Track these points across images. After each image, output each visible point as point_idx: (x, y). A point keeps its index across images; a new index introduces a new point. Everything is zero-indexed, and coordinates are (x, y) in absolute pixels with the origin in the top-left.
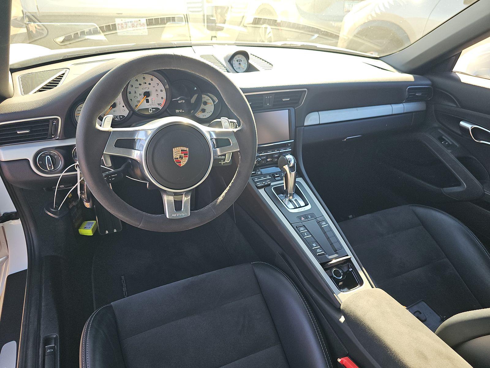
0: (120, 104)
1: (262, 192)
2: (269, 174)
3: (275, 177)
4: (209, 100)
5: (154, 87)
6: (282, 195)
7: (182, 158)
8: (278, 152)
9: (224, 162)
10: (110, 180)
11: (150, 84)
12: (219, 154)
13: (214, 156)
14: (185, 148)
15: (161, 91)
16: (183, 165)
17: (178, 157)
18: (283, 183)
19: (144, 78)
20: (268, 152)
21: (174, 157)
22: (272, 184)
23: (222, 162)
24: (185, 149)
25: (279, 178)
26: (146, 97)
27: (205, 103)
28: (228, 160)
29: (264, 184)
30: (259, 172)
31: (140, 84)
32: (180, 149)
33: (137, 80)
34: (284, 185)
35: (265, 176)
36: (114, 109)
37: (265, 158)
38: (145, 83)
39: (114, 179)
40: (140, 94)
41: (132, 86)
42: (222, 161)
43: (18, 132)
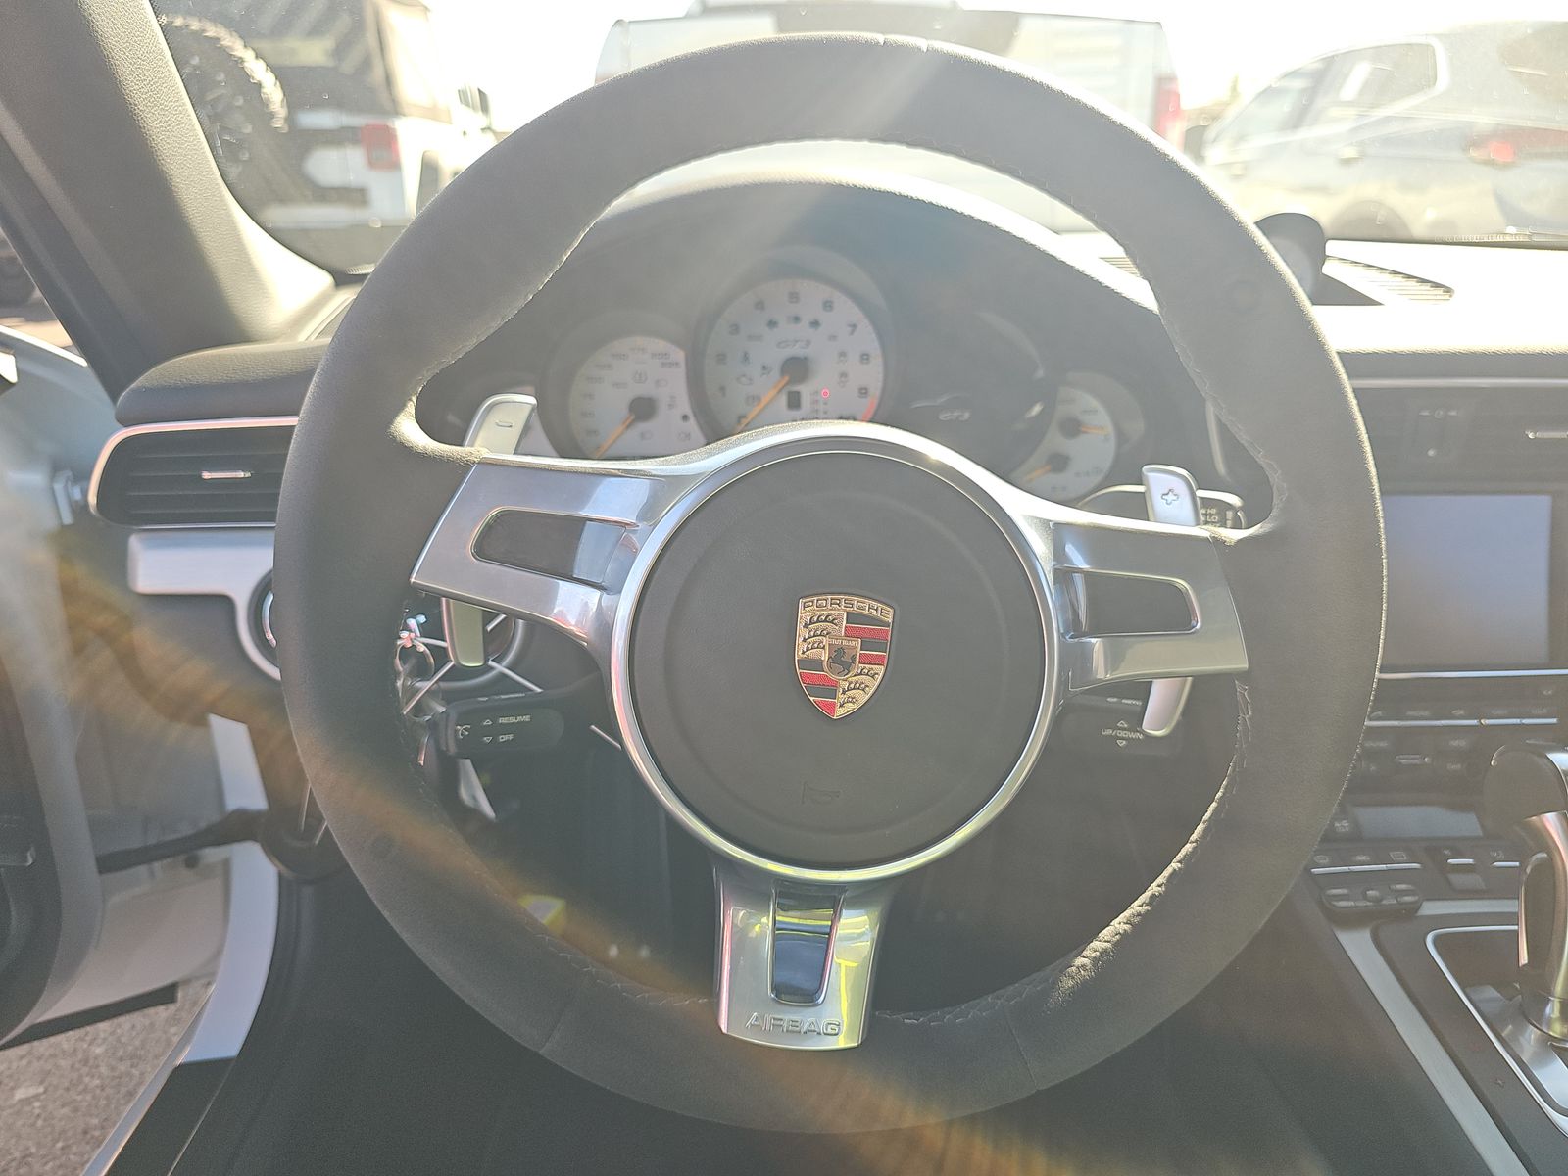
0: (671, 406)
1: (1359, 947)
2: (1410, 845)
3: (1445, 870)
4: (1095, 411)
5: (833, 338)
6: (1496, 994)
7: (847, 667)
8: (1474, 722)
9: (1133, 735)
10: (487, 739)
11: (815, 324)
12: (1101, 671)
13: (1063, 683)
14: (875, 604)
15: (865, 357)
16: (850, 707)
17: (825, 657)
18: (1512, 919)
19: (794, 297)
20: (1410, 713)
21: (799, 654)
22: (1430, 909)
23: (1122, 734)
24: (869, 607)
25: (1474, 881)
26: (787, 379)
27: (1073, 428)
28: (1158, 716)
29: (1378, 900)
30: (1345, 824)
31: (772, 324)
32: (839, 609)
33: (760, 305)
34: (1516, 933)
35: (1381, 846)
36: (642, 426)
37: (1383, 744)
38: (797, 319)
39: (511, 737)
40: (764, 368)
41: (735, 329)
42: (1122, 724)
43: (206, 475)
